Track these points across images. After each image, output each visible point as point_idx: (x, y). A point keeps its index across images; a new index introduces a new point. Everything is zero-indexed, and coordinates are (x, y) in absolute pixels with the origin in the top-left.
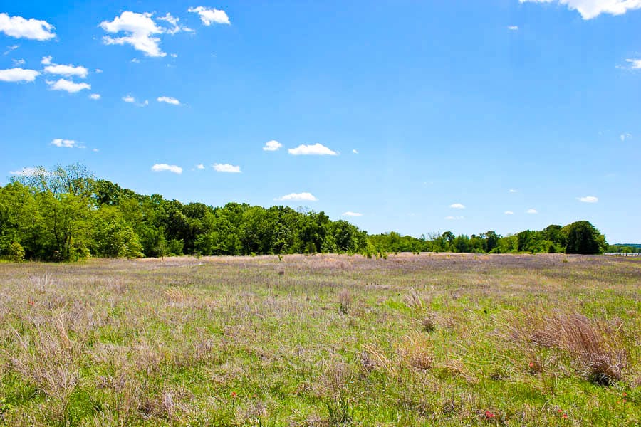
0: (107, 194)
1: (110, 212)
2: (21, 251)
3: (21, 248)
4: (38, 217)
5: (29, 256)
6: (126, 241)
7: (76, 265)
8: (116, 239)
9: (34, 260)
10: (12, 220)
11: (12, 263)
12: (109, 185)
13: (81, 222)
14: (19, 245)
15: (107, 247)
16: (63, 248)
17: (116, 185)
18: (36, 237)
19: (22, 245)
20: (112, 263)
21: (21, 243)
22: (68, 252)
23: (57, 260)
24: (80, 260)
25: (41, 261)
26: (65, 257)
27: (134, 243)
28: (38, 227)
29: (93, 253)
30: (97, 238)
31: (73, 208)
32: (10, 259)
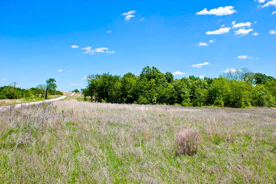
0: (260, 79)
1: (260, 87)
2: (223, 104)
3: (223, 102)
4: (229, 90)
5: (226, 105)
6: (267, 100)
7: (244, 109)
8: (262, 99)
9: (228, 107)
10: (220, 91)
11: (220, 108)
12: (261, 75)
13: (247, 92)
14: (222, 101)
15: (259, 103)
16: (239, 102)
17: (264, 75)
18: (229, 98)
19: (223, 101)
20: (259, 109)
21: (223, 100)
22: (241, 104)
23: (236, 107)
24: (246, 107)
25: (230, 107)
26: (240, 106)
27: (271, 101)
28: (229, 94)
29: (252, 105)
30: (254, 98)
31: (242, 86)
32: (219, 106)
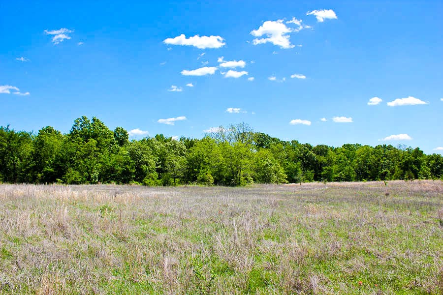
0: (263, 141)
1: (265, 153)
2: (212, 180)
3: (212, 178)
4: (221, 158)
5: (216, 182)
6: (276, 172)
7: (245, 188)
8: (269, 171)
9: (220, 185)
10: (206, 160)
11: (207, 187)
12: (263, 135)
13: (246, 161)
14: (210, 175)
15: (263, 177)
16: (237, 177)
17: (268, 135)
18: (220, 171)
19: (213, 176)
20: (266, 187)
21: (212, 175)
22: (239, 180)
23: (233, 185)
24: (247, 185)
25: (224, 186)
26: (237, 184)
27: (281, 174)
28: (221, 164)
29: (255, 180)
30: (257, 171)
31: (242, 152)
32: (205, 184)
